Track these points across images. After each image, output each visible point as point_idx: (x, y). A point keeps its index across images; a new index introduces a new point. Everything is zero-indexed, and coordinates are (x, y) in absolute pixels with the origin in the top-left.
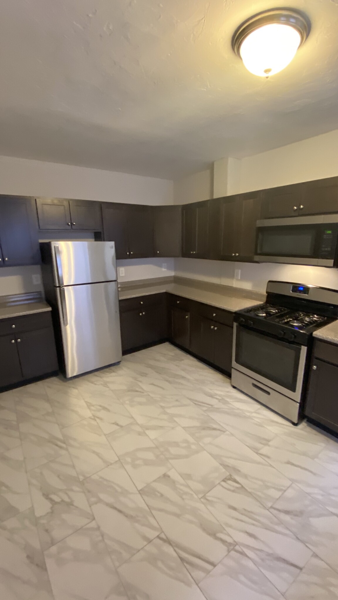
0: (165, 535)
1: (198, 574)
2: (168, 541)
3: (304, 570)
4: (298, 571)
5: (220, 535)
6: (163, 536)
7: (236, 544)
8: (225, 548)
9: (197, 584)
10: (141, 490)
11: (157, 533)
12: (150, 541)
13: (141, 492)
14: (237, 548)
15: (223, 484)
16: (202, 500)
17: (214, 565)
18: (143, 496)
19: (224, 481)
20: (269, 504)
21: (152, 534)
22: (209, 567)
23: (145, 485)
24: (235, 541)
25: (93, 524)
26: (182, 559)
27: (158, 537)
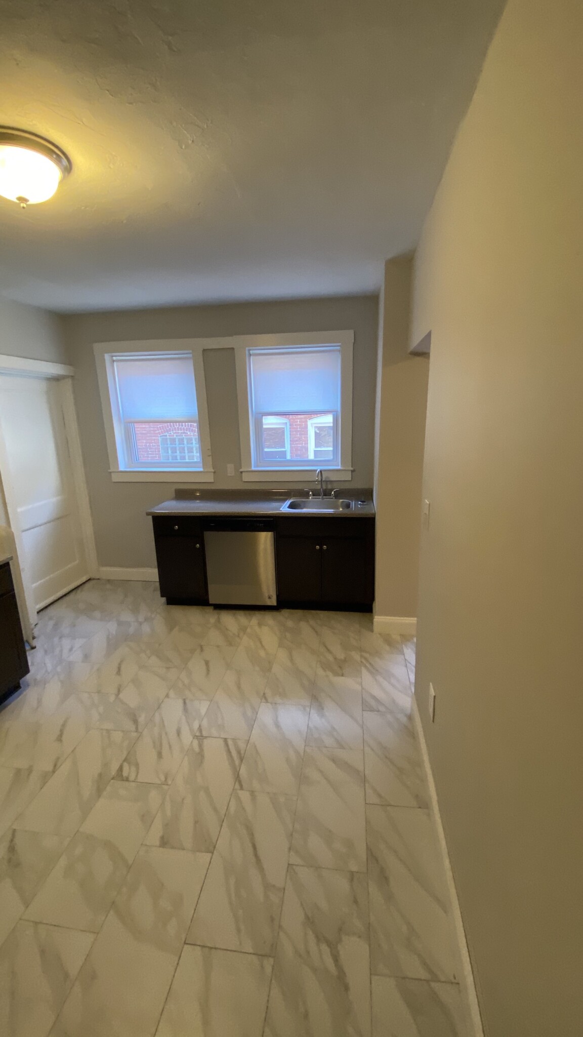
0: (235, 785)
1: (242, 745)
2: (238, 778)
3: (184, 698)
4: (187, 701)
5: (197, 749)
6: (237, 786)
7: (195, 737)
8: (206, 742)
9: (249, 740)
10: (208, 851)
11: (240, 792)
12: (252, 793)
13: (211, 849)
14: (198, 734)
15: (132, 778)
16: (170, 782)
17: (225, 740)
18: (214, 841)
19: (127, 780)
20: (135, 735)
21: (245, 796)
22: (230, 742)
23: (198, 854)
24: (194, 738)
25: (295, 860)
26: (241, 760)
27: (241, 788)
